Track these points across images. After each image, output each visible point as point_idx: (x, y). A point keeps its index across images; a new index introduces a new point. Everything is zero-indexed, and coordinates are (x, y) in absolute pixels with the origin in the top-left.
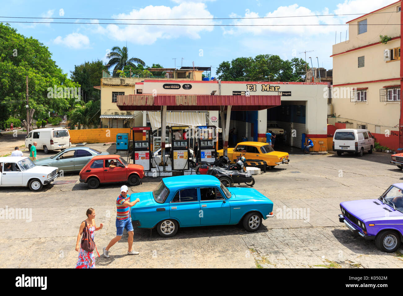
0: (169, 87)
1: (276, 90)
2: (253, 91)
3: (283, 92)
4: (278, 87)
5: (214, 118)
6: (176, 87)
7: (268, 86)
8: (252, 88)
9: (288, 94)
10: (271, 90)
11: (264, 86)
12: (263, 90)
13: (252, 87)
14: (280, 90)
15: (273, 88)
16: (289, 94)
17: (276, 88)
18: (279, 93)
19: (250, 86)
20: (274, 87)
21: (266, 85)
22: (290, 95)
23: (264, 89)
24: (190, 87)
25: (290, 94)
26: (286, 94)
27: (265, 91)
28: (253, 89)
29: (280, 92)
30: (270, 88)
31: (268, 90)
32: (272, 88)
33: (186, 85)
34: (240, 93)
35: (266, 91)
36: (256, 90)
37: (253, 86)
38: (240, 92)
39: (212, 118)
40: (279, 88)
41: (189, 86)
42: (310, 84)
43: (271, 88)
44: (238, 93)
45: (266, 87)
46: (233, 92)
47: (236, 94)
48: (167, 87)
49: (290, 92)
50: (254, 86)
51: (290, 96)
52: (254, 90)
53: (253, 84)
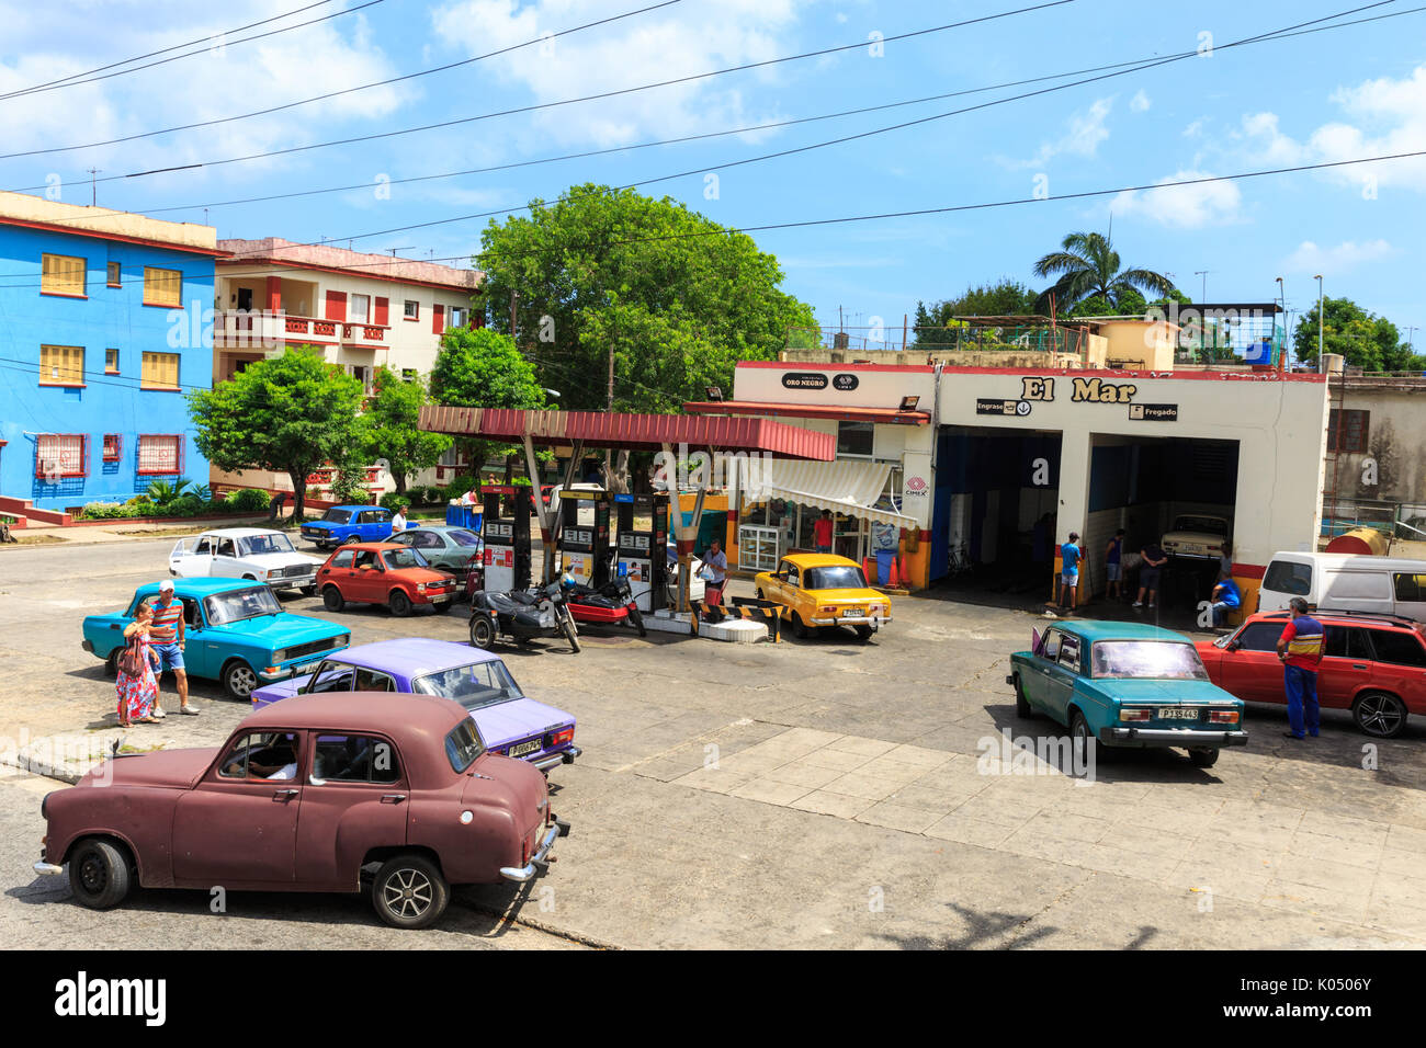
0: (798, 383)
1: (1124, 398)
2: (1042, 399)
3: (1146, 406)
4: (1128, 386)
5: (916, 484)
6: (817, 383)
7: (1095, 384)
8: (1039, 391)
9: (1164, 413)
10: (1103, 398)
11: (1080, 384)
12: (1078, 397)
13: (1039, 386)
14: (1135, 400)
15: (1113, 391)
16: (1170, 412)
17: (1124, 391)
18: (1133, 408)
19: (1033, 385)
20: (1117, 388)
21: (1087, 380)
22: (1173, 418)
23: (1081, 395)
24: (854, 383)
25: (1173, 413)
26: (1160, 413)
27: (1083, 399)
28: (1043, 392)
29: (1138, 405)
30: (1100, 393)
31: (1095, 396)
32: (1108, 391)
33: (844, 376)
34: (1001, 407)
35: (1088, 400)
36: (1052, 396)
37: (1043, 385)
38: (1001, 402)
39: (911, 483)
40: (1131, 390)
41: (849, 380)
42: (1252, 379)
43: (1104, 390)
44: (994, 407)
45: (1087, 386)
46: (979, 401)
47: (988, 407)
48: (793, 382)
49: (1174, 407)
50: (1048, 384)
51: (1173, 423)
52: (1048, 396)
53: (1044, 378)
